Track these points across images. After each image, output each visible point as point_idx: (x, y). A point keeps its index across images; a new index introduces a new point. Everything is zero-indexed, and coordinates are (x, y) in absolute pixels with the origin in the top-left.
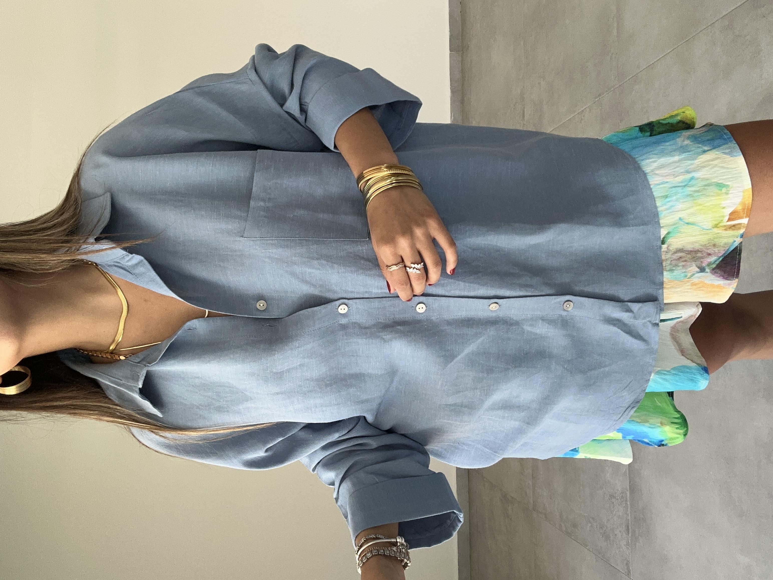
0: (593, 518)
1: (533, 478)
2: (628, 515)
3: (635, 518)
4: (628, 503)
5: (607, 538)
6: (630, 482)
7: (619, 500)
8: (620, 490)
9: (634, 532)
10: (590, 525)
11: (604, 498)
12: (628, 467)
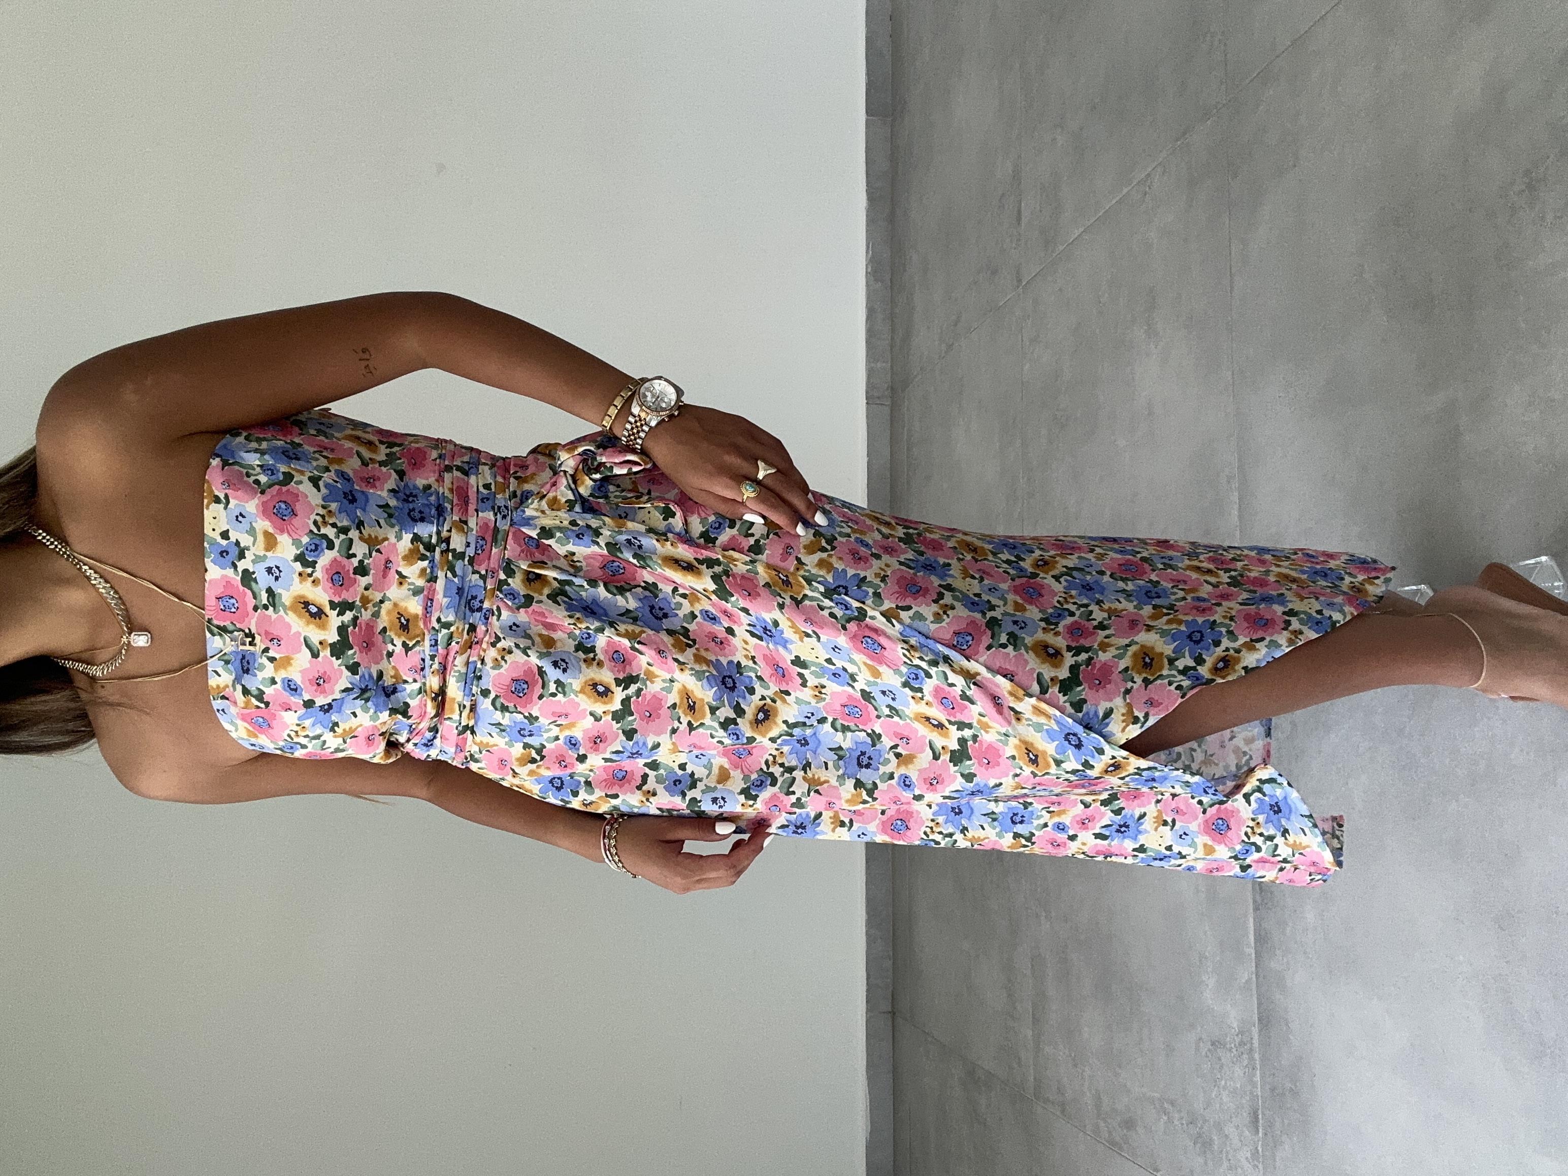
0: (1172, 1103)
1: (1036, 1021)
2: (1254, 1085)
3: (1273, 1090)
4: (1257, 1056)
5: (1204, 1144)
6: (1260, 1004)
7: (1234, 1050)
8: (1235, 1025)
9: (1270, 1125)
10: (1165, 1118)
11: (1197, 1049)
12: (1254, 969)
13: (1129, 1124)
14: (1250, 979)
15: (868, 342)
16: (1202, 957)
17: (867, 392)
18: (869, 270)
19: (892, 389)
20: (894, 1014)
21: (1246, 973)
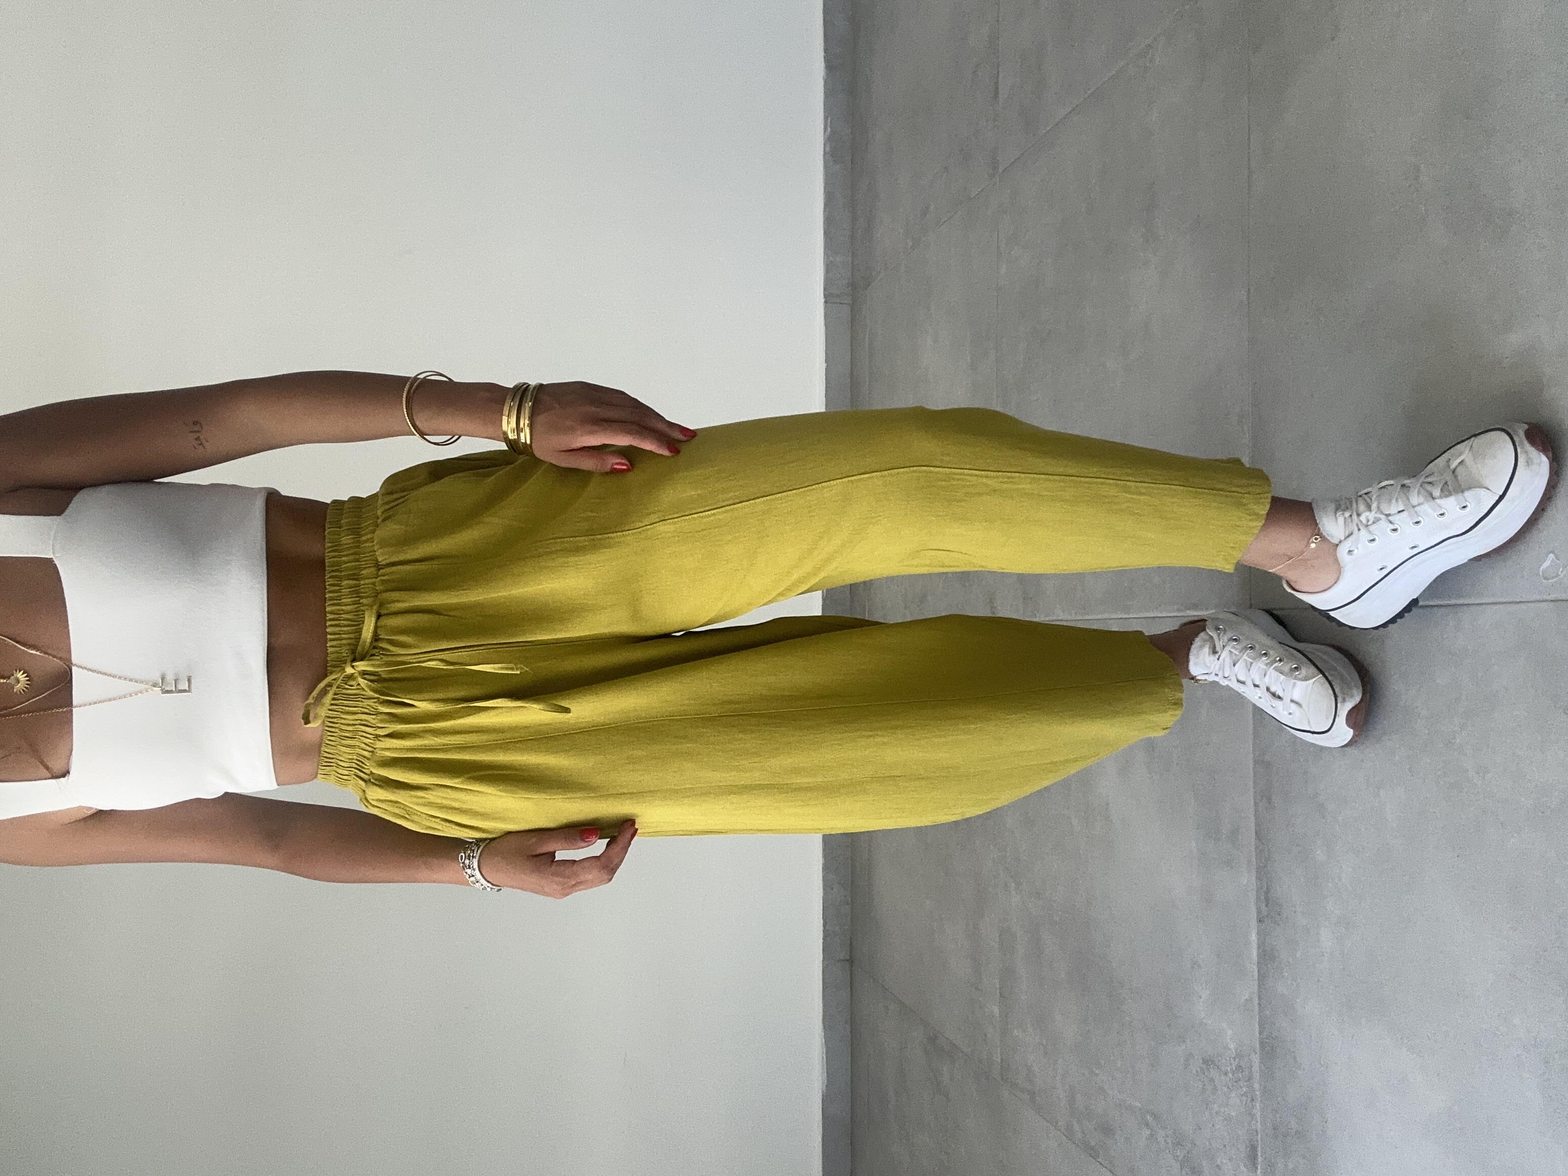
1: (1003, 998)
2: (1252, 1116)
3: (1275, 1128)
4: (1256, 1086)
6: (1261, 1030)
7: (1230, 1074)
10: (1148, 1132)
11: (1186, 1066)
12: (1256, 987)
13: (1107, 1130)
14: (1250, 1000)
15: (826, 233)
16: (1195, 964)
17: (825, 289)
18: (828, 149)
19: (853, 286)
20: (852, 961)
21: (1247, 990)
